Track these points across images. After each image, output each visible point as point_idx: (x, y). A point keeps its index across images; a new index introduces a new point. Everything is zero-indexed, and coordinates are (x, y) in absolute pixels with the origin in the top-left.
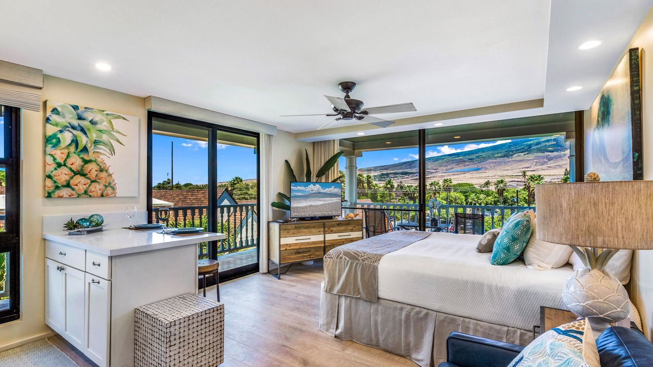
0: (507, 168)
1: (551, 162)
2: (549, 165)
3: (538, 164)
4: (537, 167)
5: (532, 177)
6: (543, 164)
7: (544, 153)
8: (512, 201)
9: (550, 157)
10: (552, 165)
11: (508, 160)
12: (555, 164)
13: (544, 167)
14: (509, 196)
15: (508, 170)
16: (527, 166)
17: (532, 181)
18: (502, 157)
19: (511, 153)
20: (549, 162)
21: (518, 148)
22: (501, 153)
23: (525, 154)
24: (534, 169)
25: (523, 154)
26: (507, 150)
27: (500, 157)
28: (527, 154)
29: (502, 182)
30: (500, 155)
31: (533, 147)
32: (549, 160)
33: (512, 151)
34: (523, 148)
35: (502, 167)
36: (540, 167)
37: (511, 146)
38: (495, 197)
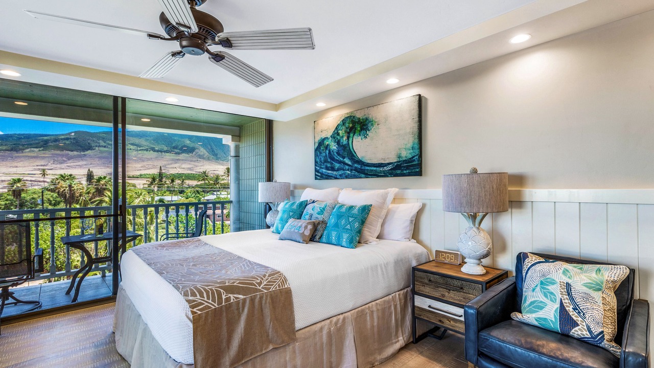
0: (16, 164)
1: (70, 161)
2: (68, 165)
3: (56, 162)
4: (55, 166)
5: (62, 176)
6: (61, 163)
7: (63, 151)
8: (31, 204)
9: (69, 156)
10: (72, 164)
11: (17, 155)
12: (75, 164)
13: (63, 166)
14: (28, 198)
15: (17, 167)
16: (43, 164)
17: (62, 180)
18: (8, 150)
19: (21, 147)
20: (68, 162)
21: (31, 143)
22: (5, 145)
23: (40, 151)
24: (51, 168)
25: (38, 149)
26: (15, 143)
27: (4, 150)
28: (43, 150)
29: (19, 180)
30: (4, 148)
31: (50, 144)
32: (69, 160)
33: (23, 145)
34: (39, 143)
35: (9, 163)
36: (59, 166)
37: (21, 138)
38: (7, 200)
